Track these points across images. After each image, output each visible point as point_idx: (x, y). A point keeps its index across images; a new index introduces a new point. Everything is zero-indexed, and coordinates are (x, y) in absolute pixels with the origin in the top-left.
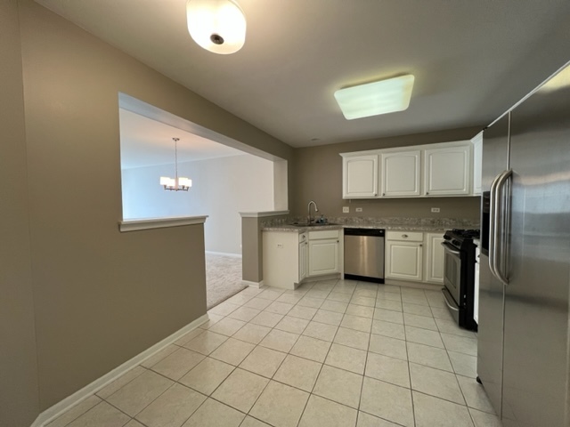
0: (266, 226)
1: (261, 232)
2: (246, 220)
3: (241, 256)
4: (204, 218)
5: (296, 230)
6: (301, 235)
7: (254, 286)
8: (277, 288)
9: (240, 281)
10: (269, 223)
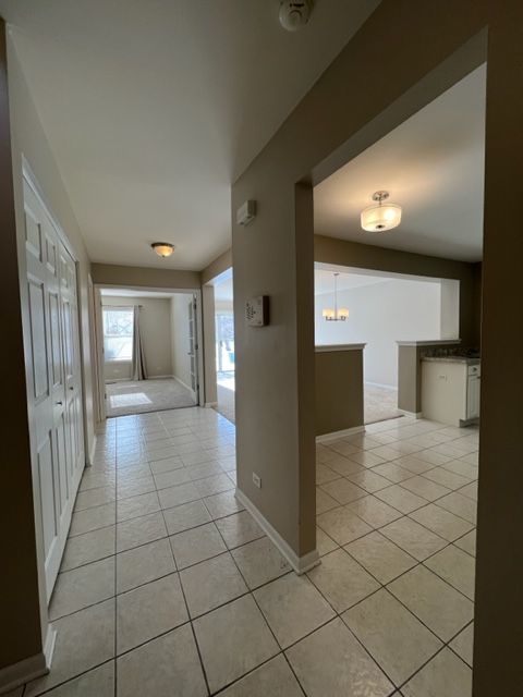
0: (426, 356)
1: (420, 361)
2: (403, 349)
3: (396, 389)
4: (363, 345)
5: (464, 361)
6: (471, 368)
7: (411, 416)
8: (438, 422)
9: (395, 409)
10: (431, 353)
